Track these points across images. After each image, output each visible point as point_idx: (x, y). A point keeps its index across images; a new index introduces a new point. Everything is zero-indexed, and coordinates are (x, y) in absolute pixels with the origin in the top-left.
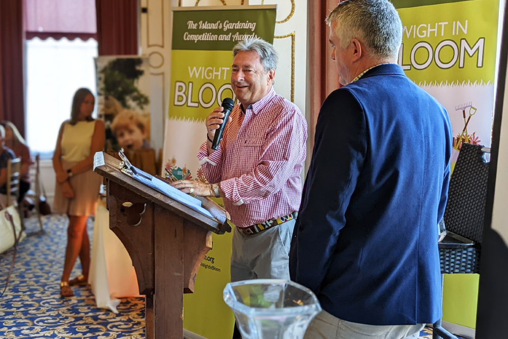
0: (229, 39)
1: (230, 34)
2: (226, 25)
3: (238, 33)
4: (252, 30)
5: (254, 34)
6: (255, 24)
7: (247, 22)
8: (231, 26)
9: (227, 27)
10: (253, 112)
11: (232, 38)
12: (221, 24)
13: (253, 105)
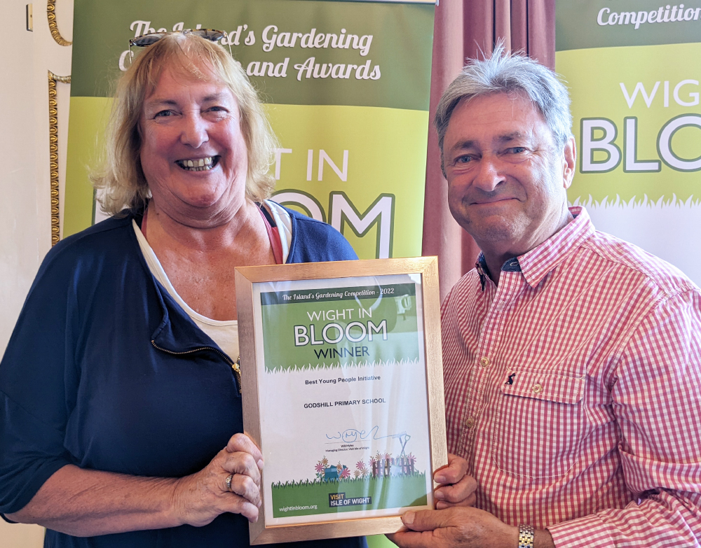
0: (284, 74)
1: (287, 60)
2: (269, 37)
3: (312, 59)
4: (365, 54)
5: (369, 62)
6: (370, 38)
7: (344, 31)
8: (288, 40)
9: (273, 42)
10: (523, 279)
11: (292, 71)
12: (251, 33)
13: (521, 259)
